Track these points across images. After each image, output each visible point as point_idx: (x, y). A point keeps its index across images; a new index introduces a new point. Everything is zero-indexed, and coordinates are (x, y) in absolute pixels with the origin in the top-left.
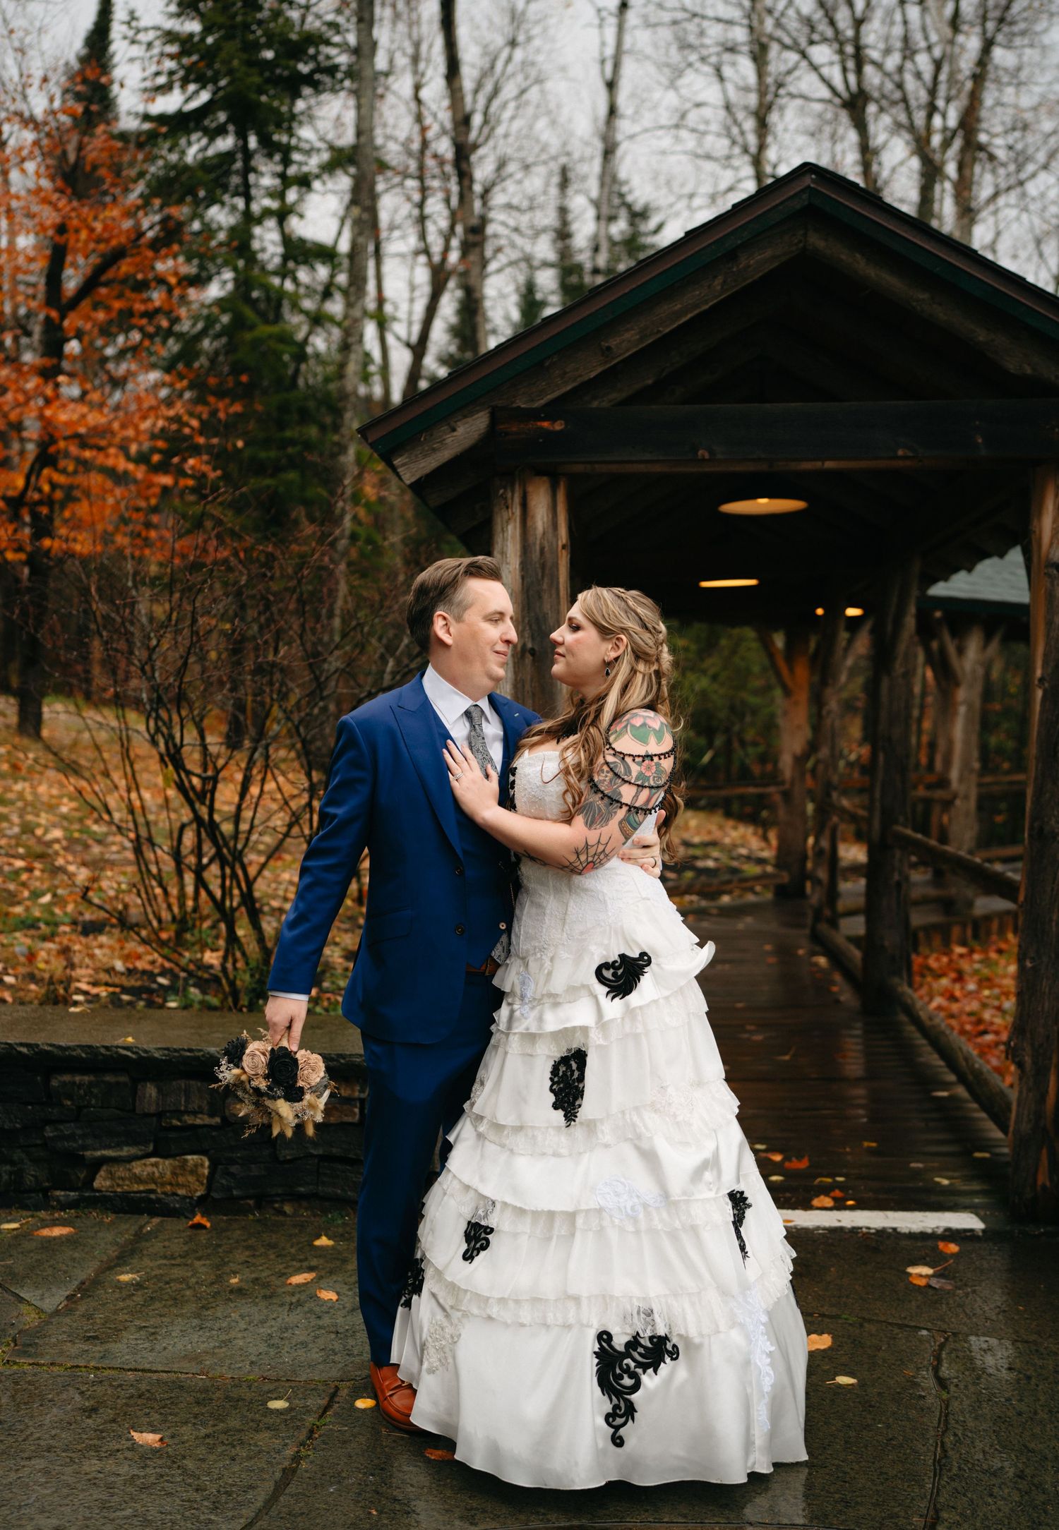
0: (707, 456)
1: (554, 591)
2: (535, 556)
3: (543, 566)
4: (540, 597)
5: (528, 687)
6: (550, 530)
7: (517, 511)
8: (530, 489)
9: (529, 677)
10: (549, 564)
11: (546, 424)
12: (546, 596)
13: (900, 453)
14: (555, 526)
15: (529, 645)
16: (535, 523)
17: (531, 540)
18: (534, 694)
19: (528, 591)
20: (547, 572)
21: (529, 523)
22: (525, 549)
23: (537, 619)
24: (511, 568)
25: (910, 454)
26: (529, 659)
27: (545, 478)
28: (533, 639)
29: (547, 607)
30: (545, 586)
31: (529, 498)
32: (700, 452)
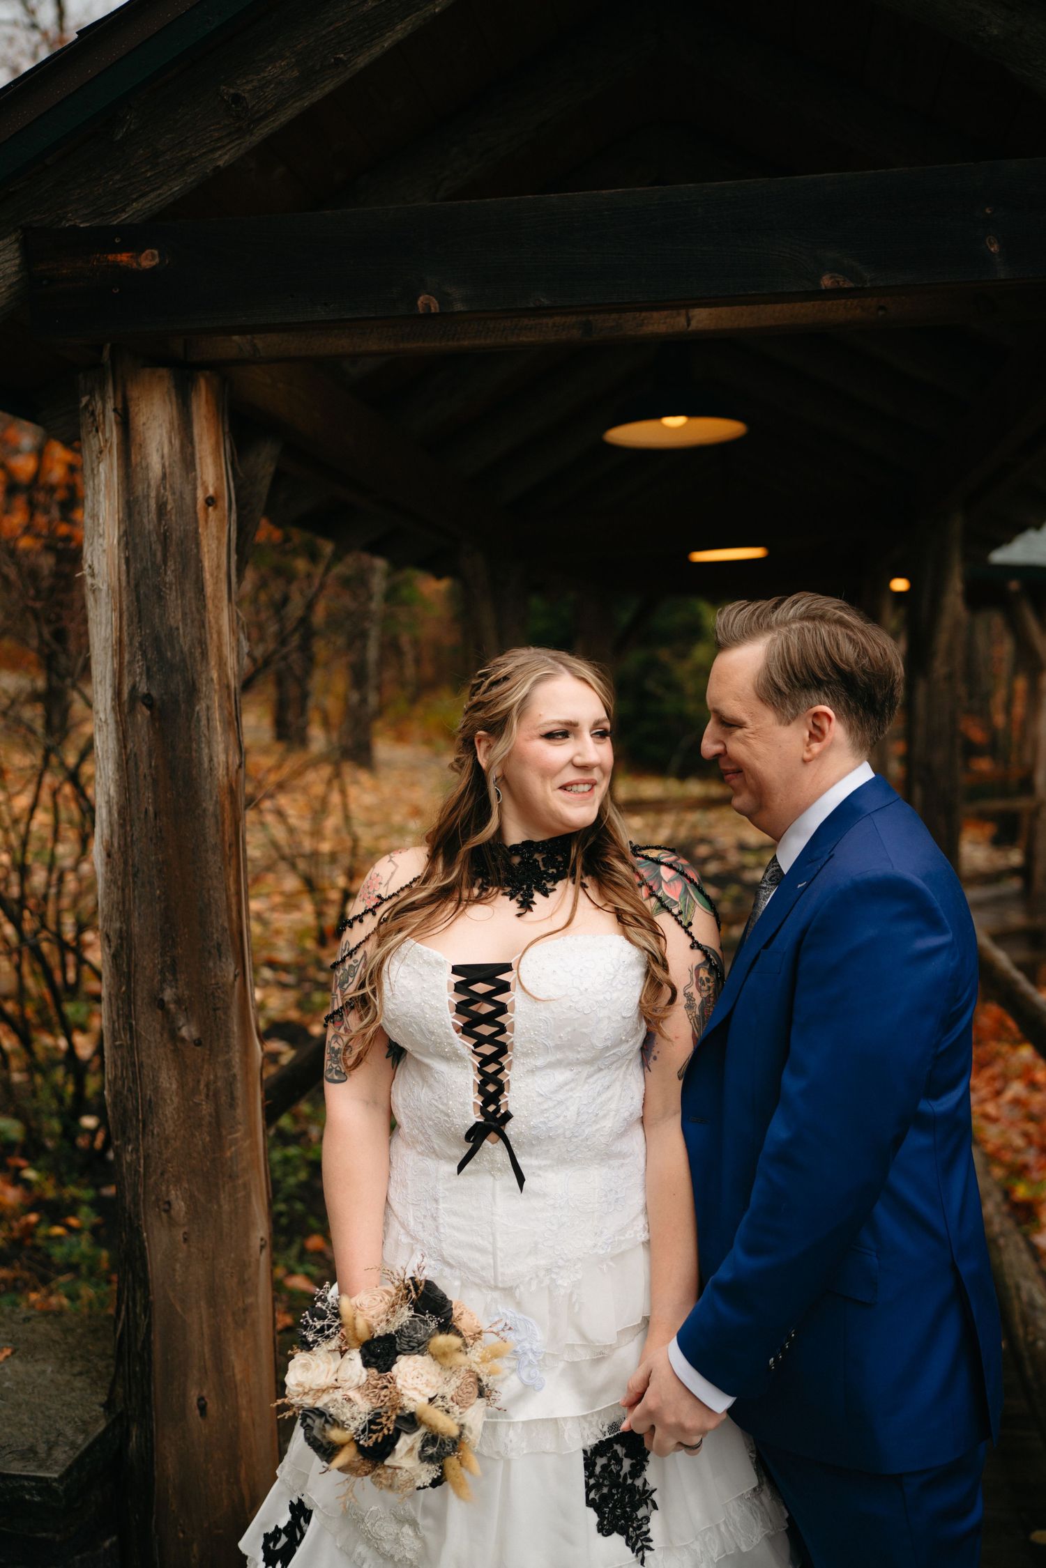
0: (435, 307)
1: (189, 586)
2: (149, 519)
3: (165, 539)
4: (161, 598)
5: (143, 768)
6: (177, 471)
7: (112, 433)
8: (134, 393)
9: (145, 749)
10: (176, 535)
11: (124, 258)
12: (172, 596)
13: (826, 282)
14: (188, 461)
15: (143, 688)
16: (144, 457)
17: (140, 489)
18: (155, 782)
19: (137, 586)
20: (173, 549)
21: (135, 459)
22: (130, 506)
23: (157, 639)
24: (105, 543)
25: (848, 284)
26: (143, 713)
27: (163, 372)
28: (149, 677)
29: (175, 617)
30: (170, 577)
31: (133, 409)
32: (421, 300)
